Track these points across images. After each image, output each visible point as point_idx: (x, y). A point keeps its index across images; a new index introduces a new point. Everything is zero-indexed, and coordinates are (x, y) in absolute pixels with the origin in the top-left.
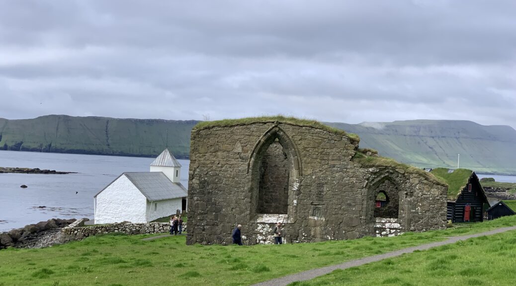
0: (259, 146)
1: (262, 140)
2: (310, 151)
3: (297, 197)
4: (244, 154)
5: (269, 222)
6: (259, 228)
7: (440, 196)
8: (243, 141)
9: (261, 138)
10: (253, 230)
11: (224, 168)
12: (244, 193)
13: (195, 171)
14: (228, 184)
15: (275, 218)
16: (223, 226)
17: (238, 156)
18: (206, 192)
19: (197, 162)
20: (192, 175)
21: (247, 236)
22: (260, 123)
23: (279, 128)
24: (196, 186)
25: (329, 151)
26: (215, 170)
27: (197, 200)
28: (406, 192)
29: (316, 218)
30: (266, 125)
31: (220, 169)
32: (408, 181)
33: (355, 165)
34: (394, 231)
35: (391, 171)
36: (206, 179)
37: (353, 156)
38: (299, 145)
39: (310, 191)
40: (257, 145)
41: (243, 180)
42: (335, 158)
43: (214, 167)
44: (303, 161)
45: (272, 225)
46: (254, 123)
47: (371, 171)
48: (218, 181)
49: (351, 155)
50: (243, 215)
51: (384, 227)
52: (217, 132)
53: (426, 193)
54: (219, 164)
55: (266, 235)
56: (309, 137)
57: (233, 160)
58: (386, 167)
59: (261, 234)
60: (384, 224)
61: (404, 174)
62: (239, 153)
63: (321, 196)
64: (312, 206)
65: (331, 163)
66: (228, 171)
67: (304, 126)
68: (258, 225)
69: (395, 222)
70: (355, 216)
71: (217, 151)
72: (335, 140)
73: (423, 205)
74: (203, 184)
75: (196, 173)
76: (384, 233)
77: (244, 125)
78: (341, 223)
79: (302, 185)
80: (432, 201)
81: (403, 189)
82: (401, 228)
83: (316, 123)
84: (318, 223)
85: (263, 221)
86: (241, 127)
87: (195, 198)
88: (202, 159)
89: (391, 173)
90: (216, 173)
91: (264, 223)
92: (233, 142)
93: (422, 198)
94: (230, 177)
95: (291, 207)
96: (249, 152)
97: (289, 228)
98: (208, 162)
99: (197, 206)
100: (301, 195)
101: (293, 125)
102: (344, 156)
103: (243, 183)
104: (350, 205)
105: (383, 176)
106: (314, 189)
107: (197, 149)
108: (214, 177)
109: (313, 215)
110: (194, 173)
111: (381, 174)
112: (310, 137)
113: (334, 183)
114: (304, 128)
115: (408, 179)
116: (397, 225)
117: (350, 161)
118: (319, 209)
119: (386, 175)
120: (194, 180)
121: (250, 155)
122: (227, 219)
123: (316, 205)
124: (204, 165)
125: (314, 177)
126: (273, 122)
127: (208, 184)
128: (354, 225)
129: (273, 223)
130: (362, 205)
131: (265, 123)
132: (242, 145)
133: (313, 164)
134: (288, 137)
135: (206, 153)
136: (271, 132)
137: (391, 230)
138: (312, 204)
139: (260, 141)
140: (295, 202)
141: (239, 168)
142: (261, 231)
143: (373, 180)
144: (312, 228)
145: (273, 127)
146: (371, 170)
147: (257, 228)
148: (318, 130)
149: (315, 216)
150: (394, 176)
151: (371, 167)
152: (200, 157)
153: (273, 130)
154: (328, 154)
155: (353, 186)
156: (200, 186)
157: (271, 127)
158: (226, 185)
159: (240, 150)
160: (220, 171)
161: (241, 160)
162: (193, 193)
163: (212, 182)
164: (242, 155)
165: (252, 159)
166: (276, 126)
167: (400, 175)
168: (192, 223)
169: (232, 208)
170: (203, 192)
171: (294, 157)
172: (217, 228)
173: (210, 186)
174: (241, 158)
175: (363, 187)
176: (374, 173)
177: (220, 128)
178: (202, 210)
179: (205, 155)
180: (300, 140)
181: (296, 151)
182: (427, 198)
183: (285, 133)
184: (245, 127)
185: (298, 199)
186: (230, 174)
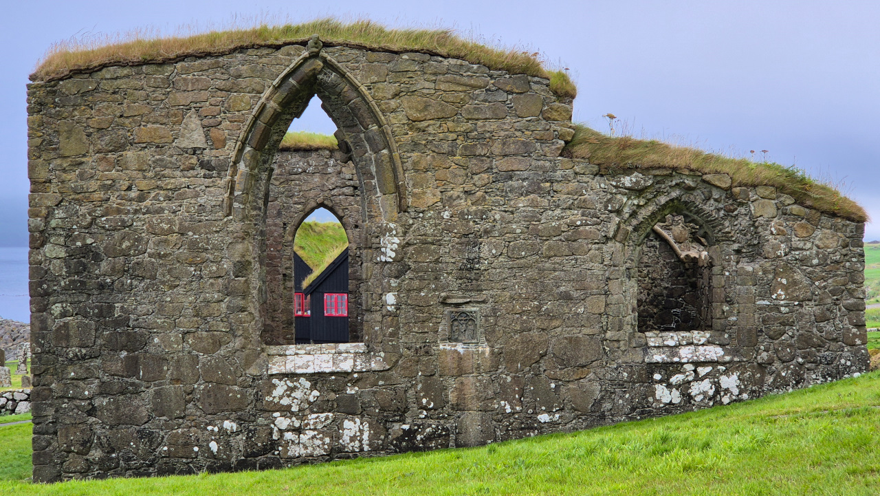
0: (261, 124)
1: (273, 105)
2: (431, 130)
3: (394, 283)
4: (214, 152)
5: (310, 370)
6: (277, 392)
7: (844, 251)
8: (207, 108)
10: (258, 399)
11: (148, 202)
12: (220, 280)
13: (47, 218)
14: (166, 255)
15: (325, 357)
16: (158, 394)
17: (194, 160)
18: (92, 283)
19: (53, 188)
20: (42, 232)
21: (239, 420)
22: (260, 47)
23: (325, 61)
24: (57, 268)
25: (492, 126)
26: (119, 211)
27: (64, 314)
28: (736, 246)
29: (460, 348)
30: (280, 54)
31: (135, 206)
32: (742, 210)
33: (577, 169)
34: (709, 369)
35: (689, 182)
36: (89, 241)
37: (569, 139)
38: (394, 111)
39: (437, 262)
40: (256, 118)
41: (216, 239)
42: (512, 149)
43: (114, 201)
44: (409, 165)
45: (317, 379)
46: (242, 49)
47: (628, 184)
48: (129, 248)
49: (560, 137)
50: (222, 352)
51: (676, 359)
52: (119, 82)
53: (801, 245)
54: (129, 189)
55: (301, 415)
56: (423, 84)
57: (178, 173)
58: (674, 169)
59: (286, 411)
60: (673, 350)
61: (731, 188)
62: (195, 150)
63: (473, 276)
64: (448, 309)
65: (501, 164)
66: (161, 210)
67: (406, 51)
68: (275, 381)
69: (709, 343)
70: (586, 331)
71: (121, 147)
72: (510, 92)
73: (794, 283)
74: (82, 259)
75: (53, 223)
76: (676, 379)
77: (208, 55)
78: (542, 356)
79: (408, 244)
80: (818, 270)
81: (727, 238)
82: (727, 358)
83: (443, 37)
84: (468, 364)
85: (289, 367)
86: (198, 62)
89: (689, 189)
90: (123, 221)
91: (292, 376)
92: (175, 115)
93: (788, 262)
94: (171, 231)
95: (378, 317)
96: (230, 144)
97: (375, 384)
98: (93, 185)
99: (63, 334)
100: (409, 275)
101: (372, 50)
102: (541, 141)
103: (215, 248)
104: (567, 297)
105: (663, 200)
106: (450, 256)
107: (50, 143)
108: (117, 235)
109: (451, 339)
110: (47, 223)
111: (659, 193)
112: (427, 85)
113: (513, 232)
114: (405, 57)
115: (741, 204)
116: (715, 352)
117: (561, 155)
118: (469, 318)
119: (674, 194)
120: (48, 247)
121: (233, 154)
122: (168, 371)
123: (457, 305)
124: (81, 196)
125: (446, 215)
126: (304, 43)
127: (97, 258)
128: (582, 361)
129: (321, 375)
130: (606, 294)
131: (278, 47)
132: (206, 122)
133: (440, 174)
134: (355, 88)
135: (84, 156)
136: (299, 74)
137: (700, 369)
138: (444, 303)
139: (263, 107)
140: (390, 298)
141: (201, 201)
142: (285, 401)
143: (633, 214)
144: (451, 381)
145: (305, 60)
146: (627, 181)
147: (269, 393)
148: (453, 61)
149: (457, 340)
150: (697, 197)
151: (628, 171)
152: (64, 170)
153: (306, 69)
156: (68, 267)
157: (296, 60)
158: (160, 256)
159: (196, 137)
160: (136, 212)
161: (203, 172)
162: (47, 294)
163: (112, 252)
164: (208, 155)
165: (242, 167)
166: (315, 56)
167: (716, 195)
168: (51, 390)
169: (185, 333)
170: (81, 287)
171: (376, 152)
172: (136, 402)
173: (103, 264)
174: (203, 165)
175: (607, 239)
176: (637, 191)
177: (126, 71)
178: (81, 347)
179: (81, 163)
180: (396, 95)
181: (383, 133)
182: (803, 261)
183: (343, 75)
184: (209, 61)
185: (399, 289)
186: (170, 222)
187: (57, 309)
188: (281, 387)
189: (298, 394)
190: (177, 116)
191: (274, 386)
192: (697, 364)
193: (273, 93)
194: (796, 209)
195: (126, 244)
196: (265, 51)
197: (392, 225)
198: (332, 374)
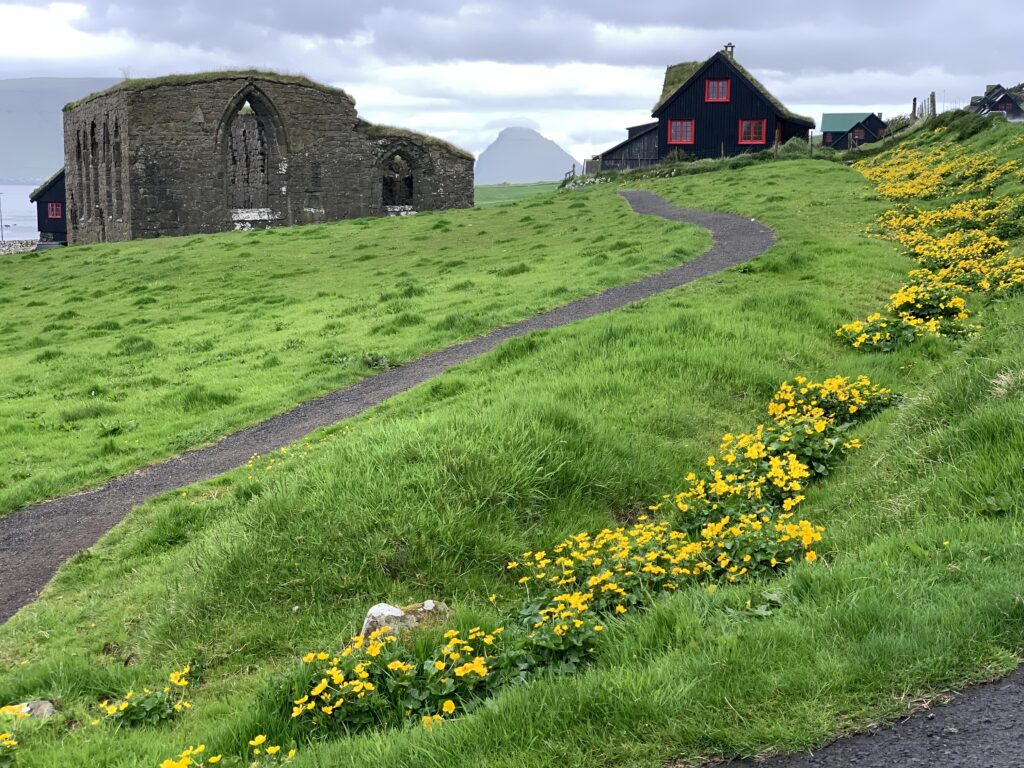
0: (228, 113)
1: (233, 105)
2: (300, 118)
3: (285, 183)
4: (208, 124)
5: (251, 219)
6: (237, 228)
7: (466, 173)
8: (205, 106)
9: (229, 101)
11: (180, 146)
13: (137, 151)
14: (188, 169)
15: (255, 214)
16: (186, 228)
17: (199, 128)
18: (157, 180)
19: (139, 138)
20: (134, 157)
22: (227, 79)
23: (255, 86)
24: (140, 172)
25: (325, 117)
26: (168, 149)
27: (144, 193)
28: (423, 170)
29: (312, 210)
30: (236, 83)
31: (174, 147)
32: (426, 155)
33: (360, 136)
35: (405, 143)
36: (155, 162)
37: (356, 124)
38: (284, 109)
39: (303, 174)
40: (227, 111)
41: (209, 162)
42: (334, 127)
43: (166, 145)
44: (291, 133)
45: (253, 223)
46: (219, 80)
49: (353, 123)
50: (213, 211)
52: (167, 92)
53: (449, 170)
54: (172, 139)
56: (297, 99)
57: (193, 133)
58: (400, 137)
60: (398, 213)
61: (421, 146)
62: (200, 124)
63: (318, 180)
64: (308, 194)
65: (328, 134)
66: (186, 149)
67: (289, 84)
68: (236, 223)
69: (412, 210)
70: (364, 204)
72: (332, 103)
73: (446, 186)
74: (150, 169)
75: (139, 153)
77: (205, 82)
79: (291, 167)
80: (456, 180)
81: (420, 167)
83: (305, 79)
84: (316, 217)
85: (241, 218)
86: (201, 85)
87: (142, 190)
88: (147, 133)
89: (405, 146)
90: (169, 153)
91: (243, 221)
93: (444, 177)
94: (190, 159)
95: (277, 197)
96: (215, 121)
98: (157, 137)
99: (145, 202)
100: (291, 179)
101: (275, 83)
102: (345, 124)
103: (210, 166)
104: (355, 190)
105: (394, 150)
106: (308, 171)
107: (138, 118)
108: (167, 159)
109: (309, 207)
110: (137, 153)
111: (393, 147)
112: (299, 98)
113: (334, 162)
114: (289, 86)
115: (426, 153)
117: (353, 131)
118: (317, 198)
119: (399, 148)
120: (137, 164)
121: (217, 126)
123: (312, 192)
124: (151, 142)
125: (307, 155)
126: (246, 79)
127: (159, 169)
129: (254, 221)
130: (372, 189)
131: (234, 80)
132: (204, 111)
133: (304, 137)
134: (269, 99)
135: (152, 124)
136: (243, 92)
138: (306, 191)
139: (230, 106)
140: (284, 189)
141: (203, 145)
143: (382, 156)
145: (247, 86)
146: (380, 142)
147: (234, 228)
148: (308, 89)
150: (408, 149)
151: (380, 138)
152: (144, 131)
153: (247, 90)
154: (322, 123)
155: (358, 164)
156: (146, 173)
157: (243, 86)
158: (186, 169)
159: (201, 118)
160: (175, 149)
161: (203, 133)
162: (137, 184)
163: (166, 167)
164: (205, 126)
165: (220, 131)
166: (251, 84)
167: (416, 148)
169: (197, 203)
170: (152, 182)
171: (277, 127)
172: (176, 232)
173: (161, 172)
174: (204, 130)
175: (372, 166)
176: (384, 146)
177: (169, 88)
178: (152, 207)
179: (151, 128)
180: (285, 103)
181: (280, 119)
182: (450, 177)
183: (263, 93)
184: (205, 85)
185: (288, 185)
186: (190, 154)
188: (238, 226)
189: (245, 229)
190: (191, 108)
191: (236, 225)
193: (233, 100)
194: (447, 155)
195: (171, 164)
196: (229, 82)
197: (285, 158)
198: (259, 221)
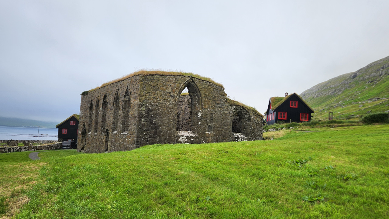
2: (207, 95)
3: (200, 121)
5: (186, 135)
6: (180, 139)
8: (172, 85)
10: (177, 140)
11: (161, 101)
14: (163, 112)
16: (160, 138)
18: (150, 116)
19: (144, 97)
20: (141, 105)
23: (192, 80)
24: (143, 112)
25: (216, 95)
27: (144, 121)
28: (247, 119)
29: (209, 133)
30: (185, 78)
32: (248, 114)
33: (227, 104)
34: (243, 139)
35: (242, 108)
36: (150, 108)
37: (226, 99)
38: (202, 91)
39: (207, 118)
42: (219, 100)
43: (155, 100)
44: (204, 100)
45: (187, 137)
46: (179, 76)
48: (157, 110)
50: (172, 131)
52: (157, 78)
53: (256, 120)
54: (158, 98)
55: (184, 143)
57: (166, 97)
58: (240, 106)
60: (238, 136)
61: (247, 110)
62: (170, 93)
63: (212, 120)
64: (208, 126)
65: (217, 102)
66: (163, 103)
70: (227, 131)
71: (157, 90)
72: (219, 90)
73: (254, 126)
74: (148, 111)
75: (144, 103)
76: (239, 140)
79: (203, 114)
82: (245, 137)
83: (209, 79)
84: (210, 136)
86: (171, 77)
88: (148, 95)
89: (241, 110)
90: (156, 104)
91: (183, 136)
93: (254, 123)
95: (196, 126)
96: (176, 92)
97: (196, 138)
98: (151, 97)
99: (144, 125)
100: (202, 119)
101: (200, 79)
102: (223, 99)
103: (172, 111)
104: (225, 125)
106: (209, 117)
107: (144, 88)
108: (155, 107)
109: (208, 131)
110: (142, 103)
111: (238, 110)
112: (207, 87)
113: (218, 114)
114: (204, 82)
116: (243, 136)
117: (225, 102)
118: (211, 128)
120: (142, 108)
121: (176, 94)
122: (162, 134)
123: (209, 125)
124: (149, 99)
125: (209, 110)
126: (189, 76)
127: (151, 111)
128: (226, 136)
129: (188, 136)
130: (230, 125)
131: (185, 76)
132: (172, 88)
133: (208, 103)
134: (197, 86)
136: (188, 82)
138: (208, 125)
139: (182, 87)
140: (199, 123)
141: (170, 102)
142: (181, 141)
143: (234, 113)
144: (208, 138)
145: (189, 79)
146: (234, 107)
147: (179, 139)
148: (211, 84)
149: (209, 131)
151: (234, 105)
152: (146, 93)
154: (215, 97)
155: (226, 115)
156: (146, 112)
158: (162, 112)
159: (170, 91)
160: (159, 103)
161: (171, 97)
162: (141, 117)
163: (154, 110)
164: (172, 94)
167: (245, 111)
168: (140, 136)
169: (165, 127)
170: (148, 116)
171: (198, 97)
172: (156, 140)
173: (152, 112)
174: (171, 96)
175: (231, 116)
176: (235, 109)
177: (159, 76)
178: (146, 128)
179: (150, 92)
180: (202, 88)
181: (200, 94)
182: (256, 123)
183: (195, 83)
184: (173, 77)
185: (201, 122)
186: (165, 106)
187: (143, 120)
188: (181, 138)
189: (184, 140)
190: (167, 86)
191: (180, 138)
192: (242, 138)
193: (183, 84)
194: (255, 114)
195: (157, 109)
196: (183, 77)
197: (201, 111)
198: (190, 136)
